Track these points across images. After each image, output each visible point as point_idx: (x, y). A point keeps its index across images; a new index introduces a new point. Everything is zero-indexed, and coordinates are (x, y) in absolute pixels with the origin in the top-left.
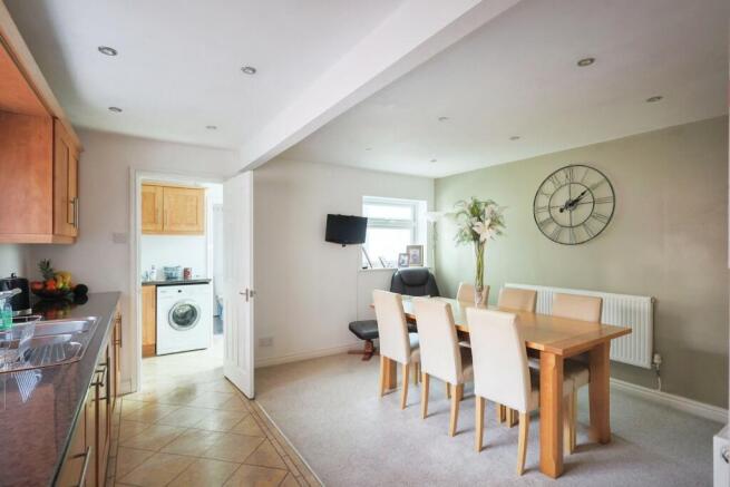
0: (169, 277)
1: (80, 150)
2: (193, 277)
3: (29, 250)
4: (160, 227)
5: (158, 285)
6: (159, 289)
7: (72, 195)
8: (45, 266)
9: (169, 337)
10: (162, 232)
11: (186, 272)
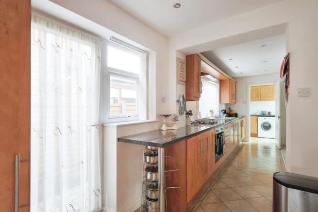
0: (263, 114)
1: (236, 83)
2: (272, 114)
3: (227, 105)
4: (259, 98)
5: (258, 116)
6: (259, 117)
7: (234, 93)
8: (230, 109)
9: (261, 132)
10: (260, 100)
11: (269, 113)
